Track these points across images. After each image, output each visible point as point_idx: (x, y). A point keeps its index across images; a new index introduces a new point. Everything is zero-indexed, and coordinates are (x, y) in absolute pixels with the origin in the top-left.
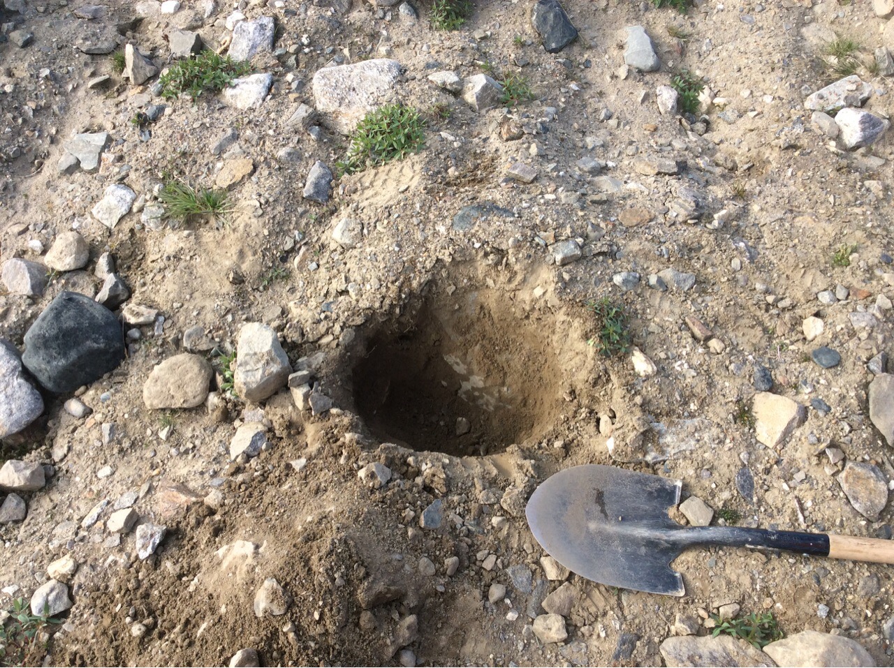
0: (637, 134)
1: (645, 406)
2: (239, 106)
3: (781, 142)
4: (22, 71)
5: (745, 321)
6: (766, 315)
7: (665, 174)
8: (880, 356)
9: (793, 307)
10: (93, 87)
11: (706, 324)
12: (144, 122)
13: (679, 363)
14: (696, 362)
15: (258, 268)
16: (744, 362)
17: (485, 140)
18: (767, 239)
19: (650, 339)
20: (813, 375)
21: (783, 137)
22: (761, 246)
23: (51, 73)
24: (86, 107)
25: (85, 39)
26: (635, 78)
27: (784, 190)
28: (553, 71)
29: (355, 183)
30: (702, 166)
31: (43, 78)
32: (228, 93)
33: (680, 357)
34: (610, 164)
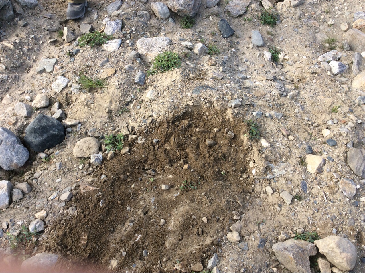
0: (257, 67)
1: (266, 158)
2: (109, 51)
3: (310, 71)
4: (23, 35)
5: (301, 130)
6: (309, 128)
7: (269, 80)
8: (351, 142)
9: (318, 126)
10: (50, 43)
11: (287, 130)
12: (71, 55)
13: (278, 143)
14: (284, 143)
15: (117, 107)
16: (302, 144)
17: (203, 66)
18: (307, 103)
19: (267, 135)
20: (327, 149)
21: (311, 70)
22: (305, 105)
23: (34, 36)
24: (47, 49)
25: (48, 25)
26: (256, 48)
27: (313, 87)
28: (226, 44)
29: (154, 78)
30: (282, 79)
31: (31, 38)
32: (104, 46)
33: (278, 141)
34: (248, 77)
